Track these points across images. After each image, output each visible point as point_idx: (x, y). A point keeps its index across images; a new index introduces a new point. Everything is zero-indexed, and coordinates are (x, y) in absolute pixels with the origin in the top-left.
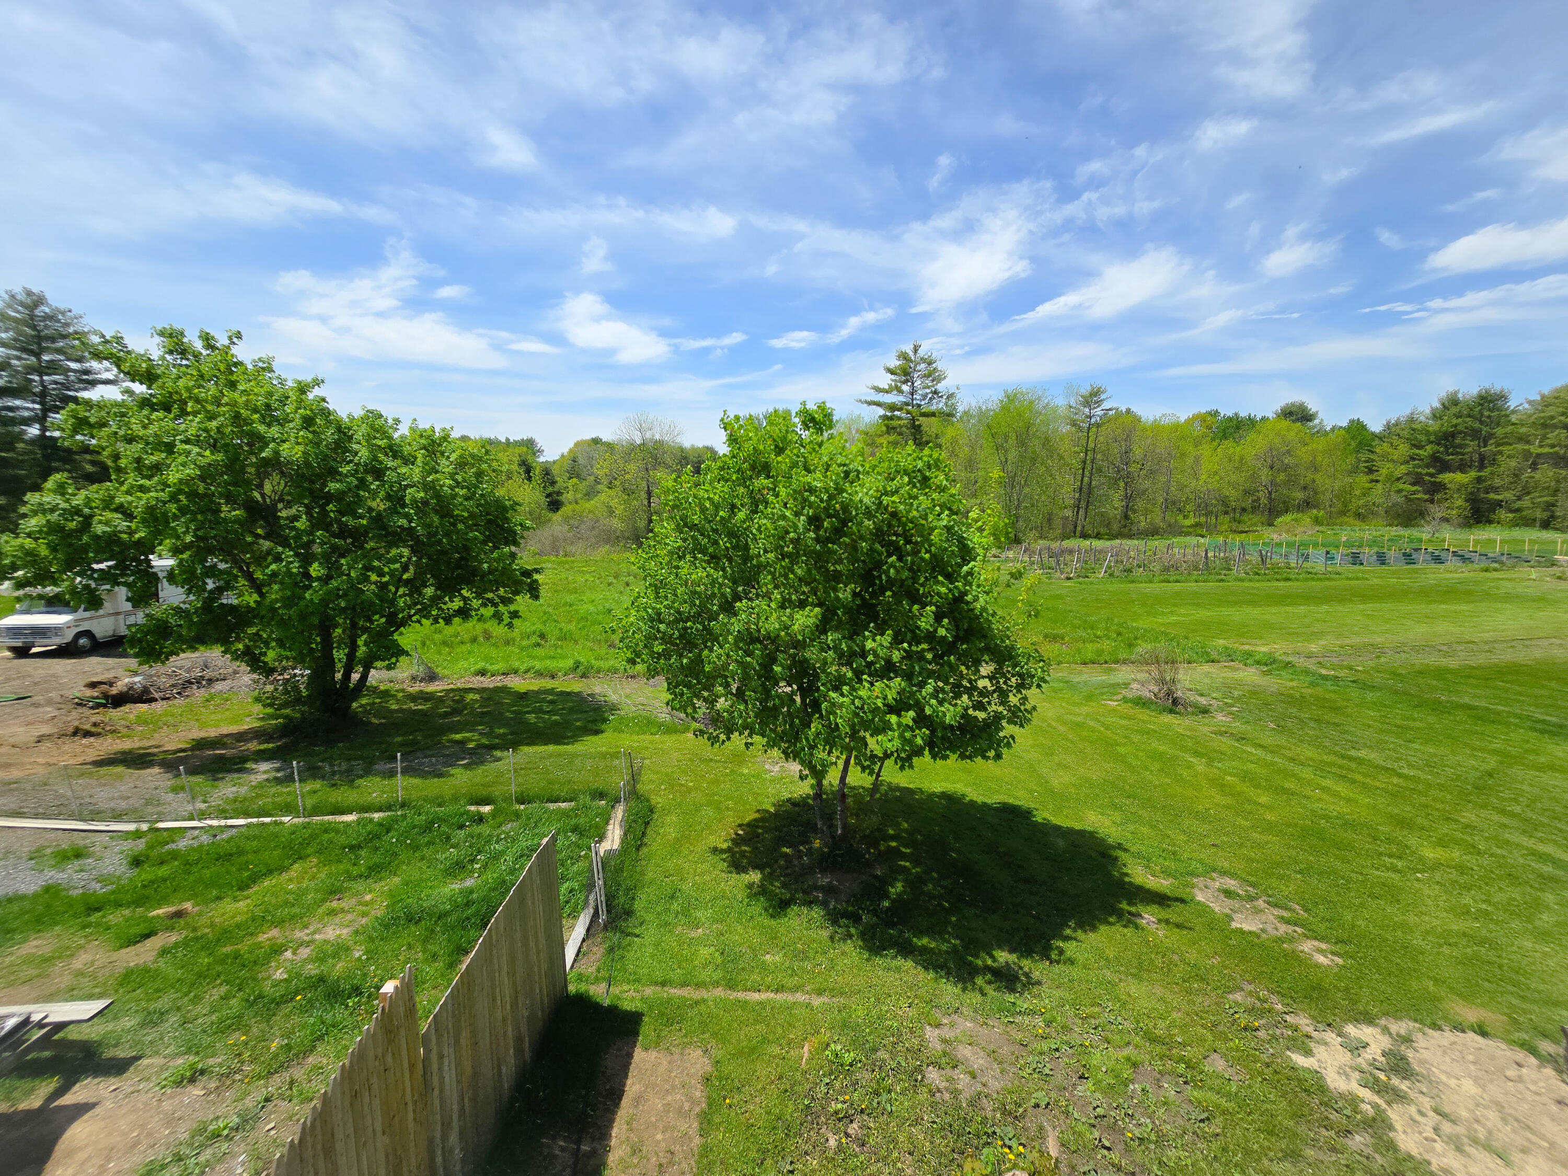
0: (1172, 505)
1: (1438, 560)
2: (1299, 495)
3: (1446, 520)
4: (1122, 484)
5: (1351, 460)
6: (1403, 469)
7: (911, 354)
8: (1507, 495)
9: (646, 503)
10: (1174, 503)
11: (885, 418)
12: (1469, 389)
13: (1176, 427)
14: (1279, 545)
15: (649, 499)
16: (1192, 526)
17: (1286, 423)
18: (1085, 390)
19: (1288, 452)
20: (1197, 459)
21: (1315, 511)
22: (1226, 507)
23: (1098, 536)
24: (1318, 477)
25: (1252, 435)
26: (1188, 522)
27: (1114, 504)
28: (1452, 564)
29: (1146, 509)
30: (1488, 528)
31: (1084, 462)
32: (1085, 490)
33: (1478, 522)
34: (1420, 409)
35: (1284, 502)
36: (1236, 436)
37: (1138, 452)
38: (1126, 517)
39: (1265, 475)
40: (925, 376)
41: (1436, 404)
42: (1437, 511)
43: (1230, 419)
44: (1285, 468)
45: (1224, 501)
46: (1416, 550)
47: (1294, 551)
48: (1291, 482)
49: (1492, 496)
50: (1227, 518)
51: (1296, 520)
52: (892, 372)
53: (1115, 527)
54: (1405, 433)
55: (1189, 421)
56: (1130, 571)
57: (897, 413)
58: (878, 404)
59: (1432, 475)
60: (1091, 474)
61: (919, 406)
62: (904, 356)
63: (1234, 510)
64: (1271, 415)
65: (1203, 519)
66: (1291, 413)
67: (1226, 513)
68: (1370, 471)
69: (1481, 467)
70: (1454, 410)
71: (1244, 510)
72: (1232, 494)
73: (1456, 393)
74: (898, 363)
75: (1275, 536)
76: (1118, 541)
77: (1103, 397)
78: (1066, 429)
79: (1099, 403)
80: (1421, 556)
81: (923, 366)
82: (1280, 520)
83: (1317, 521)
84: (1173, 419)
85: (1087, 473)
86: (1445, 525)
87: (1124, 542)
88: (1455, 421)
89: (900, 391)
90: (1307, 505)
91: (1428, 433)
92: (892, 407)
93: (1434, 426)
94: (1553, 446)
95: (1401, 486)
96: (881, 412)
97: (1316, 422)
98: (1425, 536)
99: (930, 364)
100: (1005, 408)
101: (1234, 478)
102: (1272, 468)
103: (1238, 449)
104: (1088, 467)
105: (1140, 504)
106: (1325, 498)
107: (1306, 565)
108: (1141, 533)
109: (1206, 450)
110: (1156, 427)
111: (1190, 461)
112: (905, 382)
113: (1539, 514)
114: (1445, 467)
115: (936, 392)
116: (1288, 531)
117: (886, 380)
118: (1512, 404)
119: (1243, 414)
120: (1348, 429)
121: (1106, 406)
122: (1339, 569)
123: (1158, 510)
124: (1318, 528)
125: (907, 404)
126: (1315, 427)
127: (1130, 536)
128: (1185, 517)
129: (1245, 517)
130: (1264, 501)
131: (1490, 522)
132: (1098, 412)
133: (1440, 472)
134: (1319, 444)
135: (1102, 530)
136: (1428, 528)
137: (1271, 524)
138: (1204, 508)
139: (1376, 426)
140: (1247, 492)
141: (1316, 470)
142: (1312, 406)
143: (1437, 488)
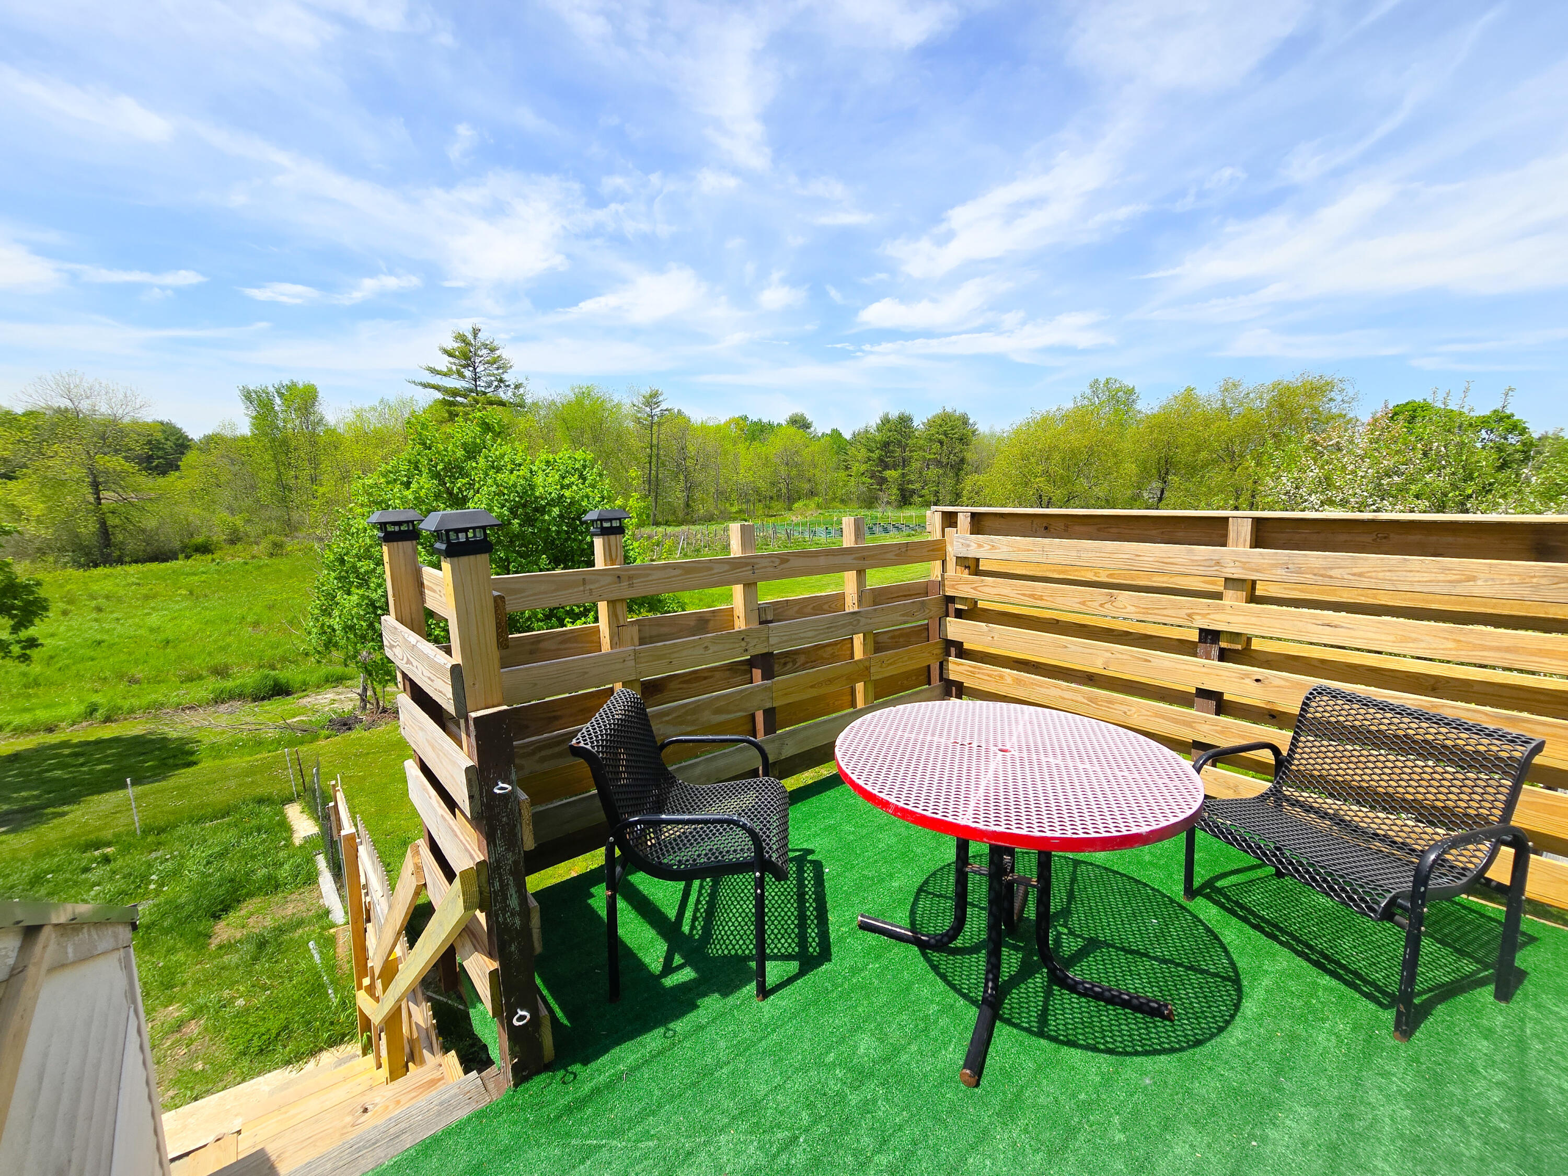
0: (722, 495)
1: (886, 530)
2: (807, 486)
3: (888, 503)
4: (682, 477)
5: (835, 459)
6: (863, 468)
7: (470, 337)
8: (917, 486)
9: (91, 499)
10: (722, 493)
11: (445, 402)
12: (894, 414)
13: (718, 429)
14: (798, 525)
15: (97, 492)
16: (736, 513)
17: (793, 430)
18: (646, 391)
19: (797, 452)
20: (736, 456)
21: (816, 498)
22: (761, 498)
23: (667, 523)
24: (817, 471)
25: (772, 438)
26: (734, 509)
27: (676, 496)
28: (893, 532)
29: (703, 499)
30: (910, 507)
31: (650, 457)
32: (653, 483)
33: (905, 504)
34: (870, 424)
35: (797, 492)
36: (762, 437)
37: (692, 449)
38: (688, 505)
39: (783, 470)
40: (488, 362)
41: (879, 422)
42: (884, 497)
43: (756, 424)
44: (797, 464)
45: (757, 491)
46: (875, 524)
47: (807, 529)
48: (800, 476)
49: (910, 486)
50: (761, 505)
51: (805, 505)
52: (450, 355)
53: (681, 515)
54: (863, 441)
55: (728, 423)
56: (698, 551)
57: (458, 399)
58: (437, 388)
59: (880, 472)
60: (658, 468)
61: (485, 393)
62: (462, 338)
63: (765, 498)
64: (784, 423)
65: (744, 506)
66: (795, 421)
67: (760, 501)
68: (847, 468)
69: (904, 466)
70: (888, 426)
71: (771, 498)
72: (762, 485)
73: (887, 414)
74: (456, 345)
75: (794, 518)
76: (684, 528)
77: (661, 398)
78: (632, 425)
79: (657, 404)
80: (877, 529)
81: (484, 352)
82: (796, 505)
83: (819, 506)
84: (717, 422)
85: (654, 468)
86: (889, 507)
87: (692, 527)
88: (889, 434)
89: (461, 376)
90: (812, 493)
91: (875, 441)
92: (455, 393)
93: (879, 437)
94: (935, 454)
95: (864, 479)
96: (439, 395)
97: (812, 429)
98: (879, 515)
99: (493, 350)
100: (579, 403)
101: (762, 473)
102: (787, 464)
103: (764, 448)
104: (654, 459)
105: (698, 495)
106: (821, 488)
107: (815, 538)
108: (700, 520)
109: (741, 447)
110: (704, 427)
111: (731, 458)
112: (466, 366)
113: (933, 499)
114: (886, 467)
115: (501, 381)
116: (802, 514)
117: (443, 363)
118: (915, 424)
119: (765, 420)
120: (831, 436)
121: (664, 406)
122: (834, 540)
123: (711, 500)
124: (820, 511)
125: (471, 391)
126: (811, 433)
127: (694, 523)
128: (732, 505)
129: (773, 504)
130: (784, 490)
131: (910, 504)
132: (657, 411)
133: (884, 470)
134: (815, 447)
135: (671, 518)
136: (880, 509)
137: (790, 509)
138: (744, 497)
139: (847, 435)
140: (773, 484)
141: (815, 467)
142: (809, 418)
143: (882, 481)
